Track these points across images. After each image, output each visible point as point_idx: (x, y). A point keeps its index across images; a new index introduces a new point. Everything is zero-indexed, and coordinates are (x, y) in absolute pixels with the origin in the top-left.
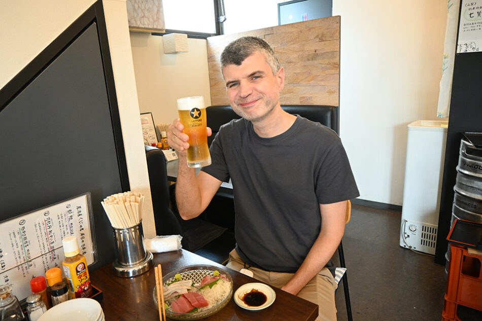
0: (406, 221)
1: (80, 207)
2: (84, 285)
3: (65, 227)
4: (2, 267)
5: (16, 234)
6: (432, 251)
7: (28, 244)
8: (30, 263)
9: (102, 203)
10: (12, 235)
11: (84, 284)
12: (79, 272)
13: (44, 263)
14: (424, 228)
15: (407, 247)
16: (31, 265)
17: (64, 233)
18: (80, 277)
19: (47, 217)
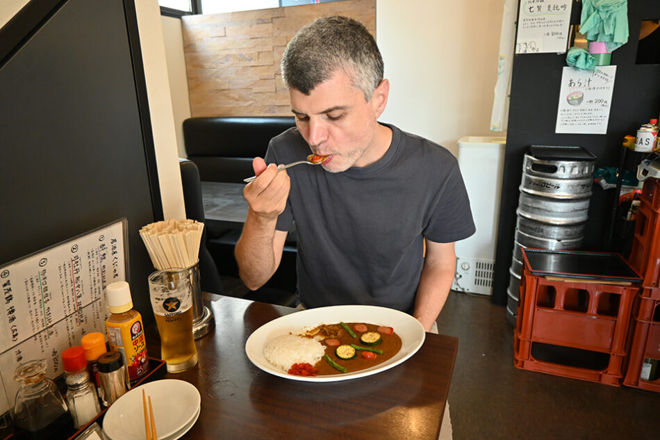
1: (115, 240)
2: (140, 355)
3: (96, 271)
4: (14, 336)
5: (35, 281)
6: (487, 290)
7: (49, 298)
8: (50, 330)
10: (29, 283)
12: (135, 335)
13: (68, 330)
14: (479, 265)
15: (459, 290)
16: (52, 333)
18: (135, 343)
19: (75, 254)
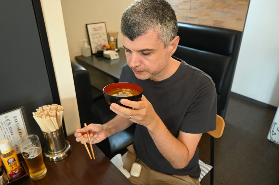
0: (276, 124)
1: (16, 117)
3: (5, 129)
9: (33, 113)
11: (15, 170)
15: (272, 141)
17: (6, 133)
18: (11, 166)
